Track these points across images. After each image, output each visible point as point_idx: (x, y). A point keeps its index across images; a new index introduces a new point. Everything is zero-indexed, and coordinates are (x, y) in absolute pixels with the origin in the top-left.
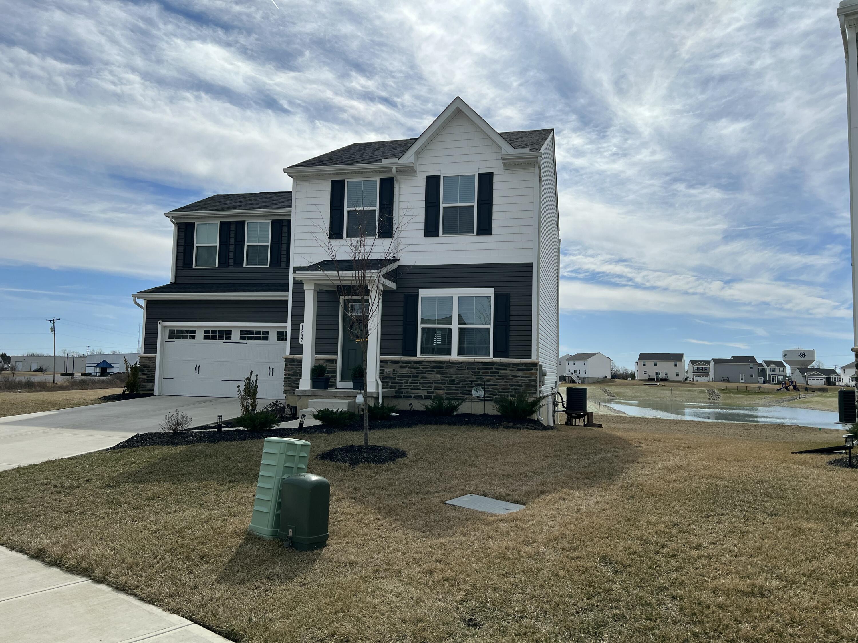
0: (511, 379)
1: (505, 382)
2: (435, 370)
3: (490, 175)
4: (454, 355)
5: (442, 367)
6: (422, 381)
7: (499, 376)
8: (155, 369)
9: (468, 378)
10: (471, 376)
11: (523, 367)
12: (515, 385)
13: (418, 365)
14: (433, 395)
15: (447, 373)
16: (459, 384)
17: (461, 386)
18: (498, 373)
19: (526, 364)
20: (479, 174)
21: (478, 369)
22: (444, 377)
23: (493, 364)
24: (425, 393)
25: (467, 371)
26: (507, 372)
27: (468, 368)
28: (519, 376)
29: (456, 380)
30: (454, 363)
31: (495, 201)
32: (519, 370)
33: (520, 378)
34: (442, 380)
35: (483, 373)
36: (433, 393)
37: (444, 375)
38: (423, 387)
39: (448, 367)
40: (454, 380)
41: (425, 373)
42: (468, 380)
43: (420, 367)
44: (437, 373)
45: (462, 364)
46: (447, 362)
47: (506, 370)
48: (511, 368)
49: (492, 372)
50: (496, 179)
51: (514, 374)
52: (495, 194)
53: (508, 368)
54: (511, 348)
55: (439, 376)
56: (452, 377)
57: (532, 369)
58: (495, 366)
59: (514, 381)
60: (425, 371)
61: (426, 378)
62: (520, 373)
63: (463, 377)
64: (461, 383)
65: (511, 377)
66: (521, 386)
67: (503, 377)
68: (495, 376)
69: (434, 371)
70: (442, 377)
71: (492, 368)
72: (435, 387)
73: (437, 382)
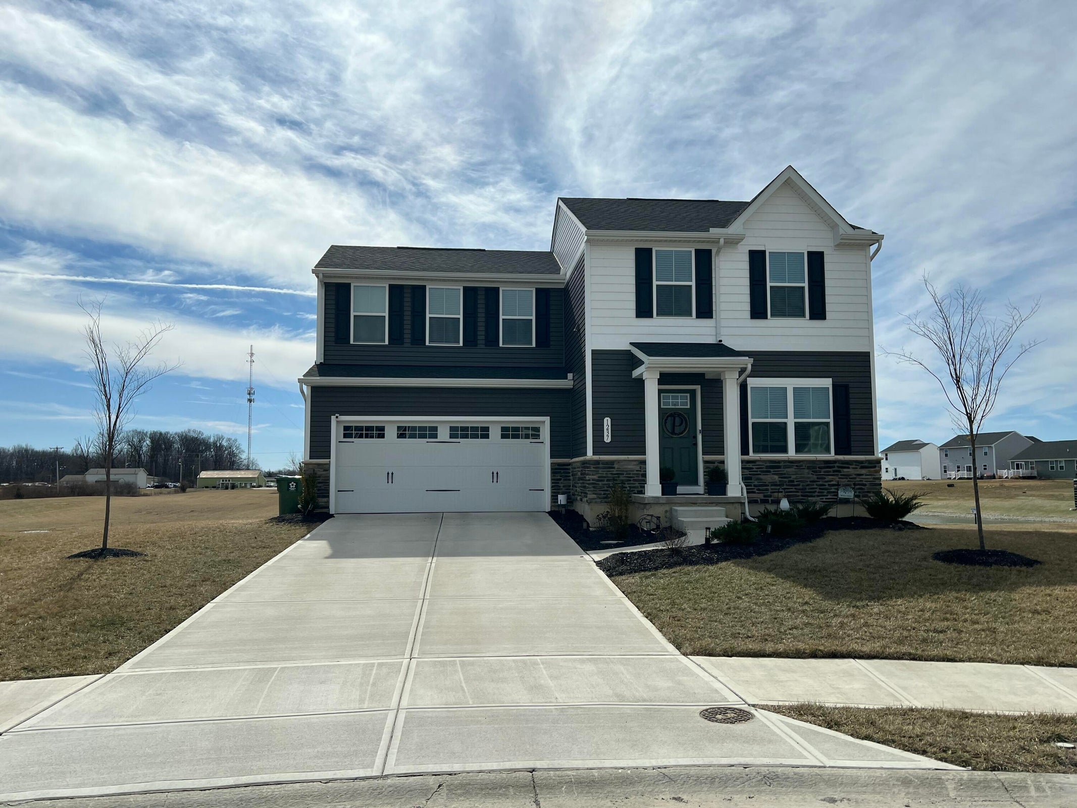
0: (855, 478)
1: (848, 481)
2: (772, 470)
3: (821, 254)
4: (792, 453)
5: (779, 467)
6: (756, 483)
7: (841, 475)
8: (329, 480)
9: (809, 478)
10: (811, 476)
11: (866, 465)
12: (859, 485)
13: (751, 465)
14: (770, 499)
15: (785, 474)
16: (799, 485)
17: (801, 487)
18: (839, 471)
19: (870, 462)
20: (808, 252)
21: (819, 468)
22: (782, 478)
23: (835, 462)
24: (761, 496)
25: (806, 471)
26: (851, 471)
27: (808, 468)
28: (863, 475)
29: (795, 480)
30: (791, 463)
31: (828, 283)
32: (862, 467)
33: (864, 477)
34: (780, 481)
35: (825, 472)
36: (770, 496)
37: (781, 475)
38: (759, 490)
39: (786, 467)
40: (793, 481)
41: (760, 474)
42: (808, 480)
43: (754, 467)
44: (773, 474)
45: (801, 464)
46: (785, 461)
47: (848, 468)
48: (854, 466)
49: (834, 471)
50: (827, 259)
51: (858, 473)
52: (827, 275)
53: (851, 466)
54: (853, 444)
55: (776, 477)
56: (790, 477)
57: (875, 467)
58: (837, 464)
59: (857, 479)
60: (760, 471)
61: (761, 479)
62: (864, 471)
63: (803, 477)
64: (801, 484)
65: (855, 476)
66: (865, 485)
67: (847, 476)
68: (837, 475)
69: (770, 472)
70: (779, 477)
71: (834, 467)
72: (772, 489)
73: (774, 484)
